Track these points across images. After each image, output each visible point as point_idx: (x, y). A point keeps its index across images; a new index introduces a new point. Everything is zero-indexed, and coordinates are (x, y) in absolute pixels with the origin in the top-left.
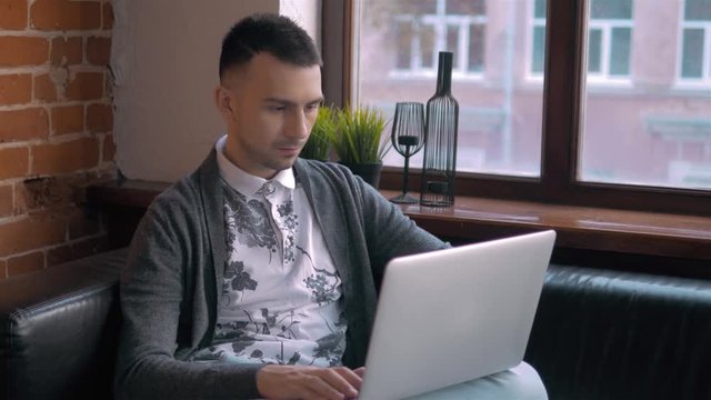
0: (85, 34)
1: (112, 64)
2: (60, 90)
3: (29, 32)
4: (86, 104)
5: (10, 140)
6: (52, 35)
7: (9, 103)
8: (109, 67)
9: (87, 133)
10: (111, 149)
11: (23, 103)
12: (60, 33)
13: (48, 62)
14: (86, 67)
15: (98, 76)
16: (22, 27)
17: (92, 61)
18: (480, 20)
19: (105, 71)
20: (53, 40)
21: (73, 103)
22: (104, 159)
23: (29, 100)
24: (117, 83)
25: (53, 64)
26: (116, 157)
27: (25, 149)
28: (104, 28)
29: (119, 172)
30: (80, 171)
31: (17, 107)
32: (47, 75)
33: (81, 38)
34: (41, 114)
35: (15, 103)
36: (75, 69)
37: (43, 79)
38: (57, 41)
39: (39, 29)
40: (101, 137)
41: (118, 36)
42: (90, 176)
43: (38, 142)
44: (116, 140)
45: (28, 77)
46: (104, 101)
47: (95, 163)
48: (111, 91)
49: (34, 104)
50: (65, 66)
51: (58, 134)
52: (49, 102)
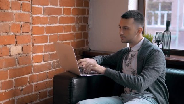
0: (83, 16)
1: (88, 23)
2: (77, 29)
3: (71, 16)
4: (83, 32)
5: (67, 41)
6: (76, 16)
7: (67, 32)
8: (88, 24)
9: (82, 39)
10: (88, 43)
11: (70, 32)
12: (78, 16)
13: (75, 23)
14: (83, 24)
15: (85, 26)
16: (70, 15)
17: (84, 22)
18: (170, 12)
19: (87, 25)
20: (76, 18)
21: (80, 32)
22: (86, 45)
23: (71, 31)
24: (89, 27)
25: (76, 23)
26: (89, 45)
27: (70, 42)
28: (87, 15)
29: (89, 48)
30: (81, 48)
31: (68, 33)
32: (75, 25)
33: (82, 17)
34: (73, 34)
35: (68, 32)
36: (80, 24)
37: (74, 26)
38: (77, 18)
39: (73, 15)
40: (86, 40)
41: (90, 17)
42: (83, 49)
43: (73, 41)
44: (89, 41)
45: (71, 26)
46: (86, 32)
47: (84, 46)
48: (88, 29)
49: (72, 32)
50: (78, 24)
51: (77, 39)
52: (75, 32)
